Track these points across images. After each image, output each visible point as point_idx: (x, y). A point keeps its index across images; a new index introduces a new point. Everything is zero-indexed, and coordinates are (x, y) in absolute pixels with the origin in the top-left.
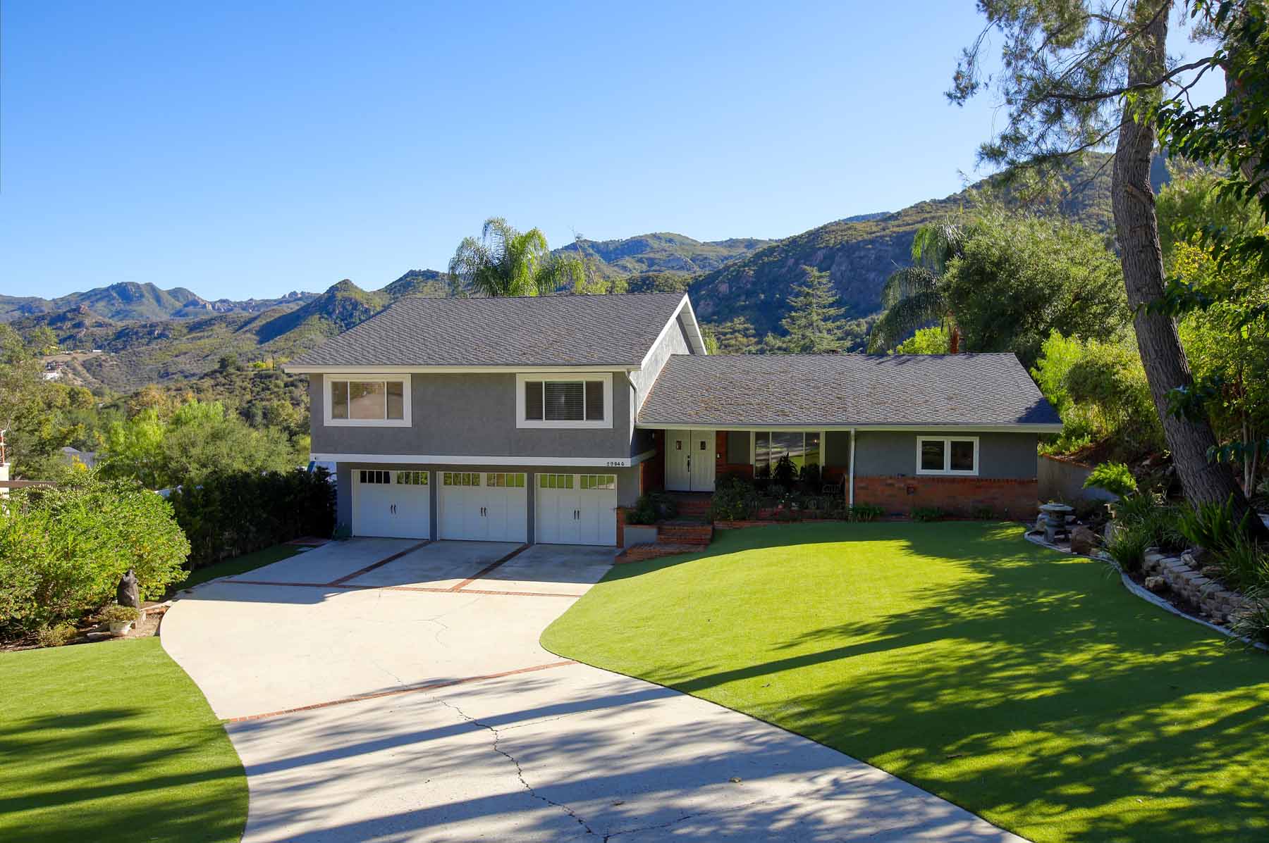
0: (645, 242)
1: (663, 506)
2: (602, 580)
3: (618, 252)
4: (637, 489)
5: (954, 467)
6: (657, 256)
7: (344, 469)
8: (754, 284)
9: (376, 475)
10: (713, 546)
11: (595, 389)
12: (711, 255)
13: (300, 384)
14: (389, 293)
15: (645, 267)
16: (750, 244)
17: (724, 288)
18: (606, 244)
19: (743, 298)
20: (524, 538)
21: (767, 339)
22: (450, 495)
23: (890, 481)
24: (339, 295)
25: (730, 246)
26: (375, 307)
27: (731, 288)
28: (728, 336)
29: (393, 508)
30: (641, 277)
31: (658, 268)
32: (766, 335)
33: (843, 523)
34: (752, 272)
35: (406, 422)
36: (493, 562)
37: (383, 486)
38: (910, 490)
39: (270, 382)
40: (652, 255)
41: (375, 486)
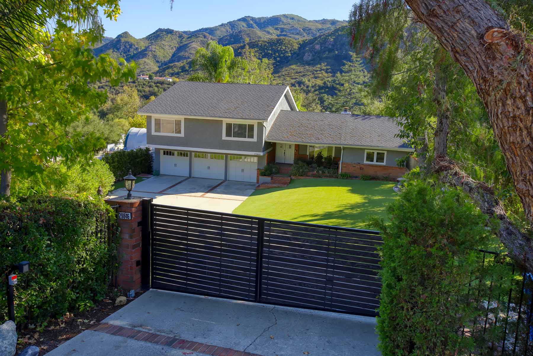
0: (279, 19)
1: (274, 169)
2: (250, 196)
3: (266, 23)
4: (265, 163)
5: (377, 161)
6: (285, 27)
7: (157, 151)
8: (333, 45)
9: (168, 153)
10: (289, 185)
11: (251, 127)
12: (313, 28)
13: (106, 88)
14: (148, 40)
15: (279, 33)
16: (334, 22)
17: (318, 47)
18: (260, 19)
19: (327, 53)
20: (223, 178)
21: (337, 75)
22: (196, 161)
23: (354, 165)
24: (123, 40)
25: (323, 23)
26: (141, 47)
27: (321, 47)
28: (318, 72)
29: (175, 165)
30: (276, 39)
31: (285, 33)
32: (337, 73)
33: (337, 179)
34: (332, 39)
35: (182, 135)
36: (213, 186)
37: (172, 156)
38: (361, 168)
39: (91, 86)
40: (282, 26)
41: (169, 156)
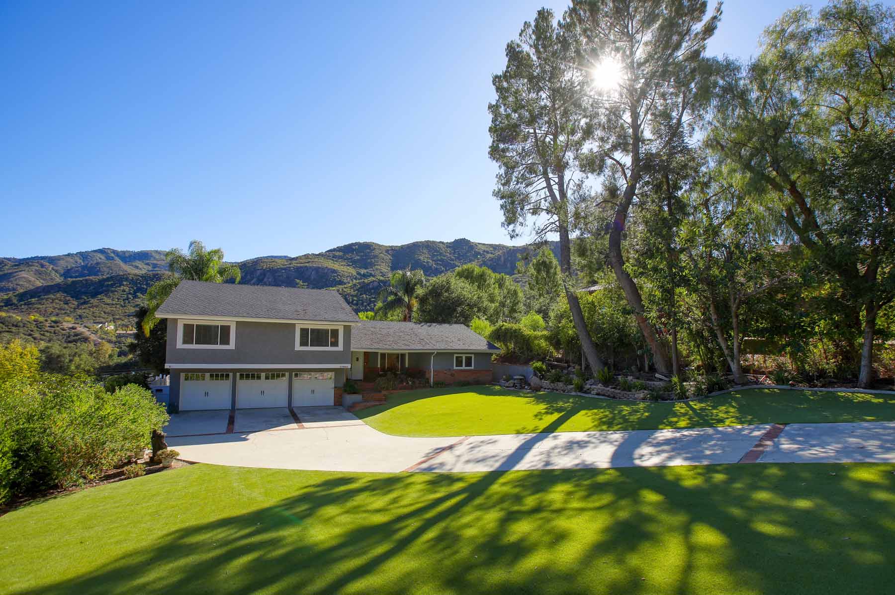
4: (344, 379)
5: (466, 366)
7: (177, 374)
9: (194, 376)
11: (335, 333)
20: (286, 405)
22: (244, 386)
23: (445, 372)
29: (207, 394)
35: (232, 346)
37: (200, 381)
38: (452, 375)
41: (195, 382)
